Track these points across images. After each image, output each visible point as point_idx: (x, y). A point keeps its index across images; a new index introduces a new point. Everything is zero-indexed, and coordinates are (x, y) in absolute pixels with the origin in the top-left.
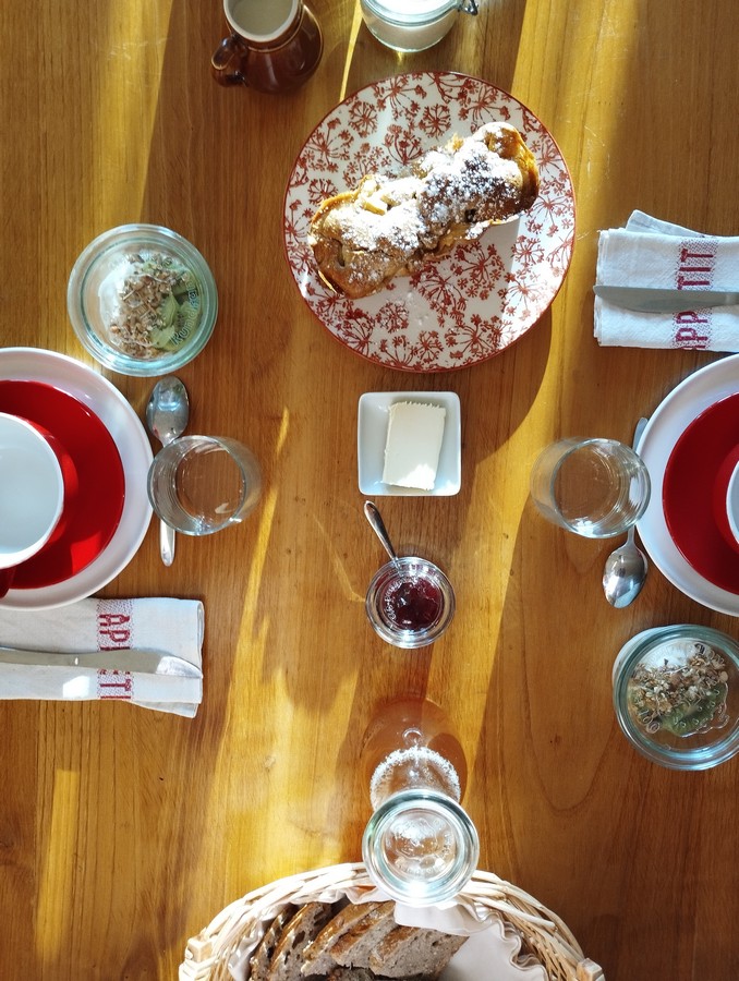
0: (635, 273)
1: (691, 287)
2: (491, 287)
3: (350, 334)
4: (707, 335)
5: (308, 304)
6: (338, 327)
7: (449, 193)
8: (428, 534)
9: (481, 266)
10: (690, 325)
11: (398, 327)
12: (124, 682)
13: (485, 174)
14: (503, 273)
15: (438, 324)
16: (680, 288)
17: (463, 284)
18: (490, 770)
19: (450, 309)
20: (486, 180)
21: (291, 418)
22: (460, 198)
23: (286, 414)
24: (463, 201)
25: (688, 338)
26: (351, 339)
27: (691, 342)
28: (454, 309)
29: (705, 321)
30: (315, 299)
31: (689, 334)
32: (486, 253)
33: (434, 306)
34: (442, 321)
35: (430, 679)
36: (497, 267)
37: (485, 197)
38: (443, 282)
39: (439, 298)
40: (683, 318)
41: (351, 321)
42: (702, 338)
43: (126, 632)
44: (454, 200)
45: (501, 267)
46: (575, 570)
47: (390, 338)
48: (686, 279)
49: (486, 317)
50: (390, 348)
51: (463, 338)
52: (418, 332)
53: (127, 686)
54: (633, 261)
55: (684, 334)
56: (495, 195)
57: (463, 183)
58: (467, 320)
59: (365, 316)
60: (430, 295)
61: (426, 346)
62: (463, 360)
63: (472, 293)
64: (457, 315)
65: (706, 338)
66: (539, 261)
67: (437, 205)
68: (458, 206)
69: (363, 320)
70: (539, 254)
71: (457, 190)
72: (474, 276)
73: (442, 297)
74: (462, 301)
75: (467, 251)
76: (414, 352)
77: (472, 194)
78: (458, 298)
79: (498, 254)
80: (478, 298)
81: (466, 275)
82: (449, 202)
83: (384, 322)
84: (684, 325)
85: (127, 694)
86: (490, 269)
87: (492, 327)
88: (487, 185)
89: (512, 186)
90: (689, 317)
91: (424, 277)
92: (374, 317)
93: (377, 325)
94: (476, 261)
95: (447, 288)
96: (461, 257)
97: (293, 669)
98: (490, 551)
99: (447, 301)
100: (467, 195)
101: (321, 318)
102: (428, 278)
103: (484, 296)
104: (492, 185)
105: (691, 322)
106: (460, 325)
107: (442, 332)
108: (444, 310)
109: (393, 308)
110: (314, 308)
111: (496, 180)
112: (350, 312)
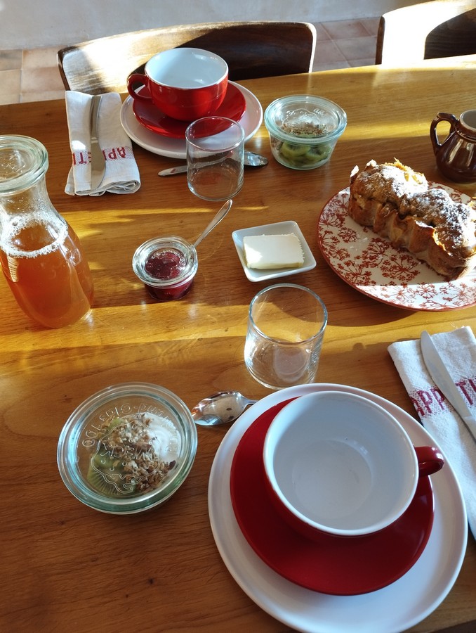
0: (450, 353)
1: (462, 392)
2: (393, 277)
3: (328, 216)
4: (433, 412)
5: (336, 194)
6: (329, 210)
7: (438, 201)
8: (214, 287)
9: (402, 269)
10: (433, 398)
11: (343, 238)
12: (84, 160)
13: (460, 219)
14: (405, 282)
15: (356, 256)
16: (457, 385)
17: (386, 263)
18: (37, 360)
19: (368, 260)
20: (457, 222)
21: (265, 209)
22: (438, 209)
23: (266, 207)
24: (438, 212)
25: (423, 399)
26: (325, 217)
27: (422, 402)
28: (369, 262)
29: (443, 408)
30: (340, 198)
31: (427, 399)
32: (413, 270)
33: (365, 252)
34: (358, 258)
35: (107, 308)
36: (407, 278)
37: (446, 226)
38: (382, 253)
39: (371, 253)
40: (437, 393)
41: (336, 216)
42: (429, 409)
43: (115, 157)
44: (436, 206)
45: (408, 280)
46: (214, 379)
47: (335, 235)
48: (465, 386)
49: (372, 278)
50: (328, 236)
51: (353, 269)
52: (346, 248)
53: (82, 162)
54: (457, 349)
55: (425, 395)
56: (451, 232)
57: (448, 207)
58: (365, 270)
59: (342, 223)
60: (371, 249)
61: (339, 252)
62: (339, 269)
63: (383, 269)
64: (367, 264)
65: (430, 412)
66: (424, 297)
67: (427, 198)
68: (433, 211)
69: (339, 222)
70: (429, 296)
71: (442, 205)
72: (395, 267)
73: (373, 255)
74: (376, 265)
75: (408, 260)
76: (332, 247)
77: (444, 215)
78: (377, 262)
79: (416, 276)
80: (383, 273)
81: (393, 263)
82: (432, 204)
83: (343, 231)
84: (431, 394)
85: (77, 162)
86: (403, 274)
87: (368, 282)
88: (454, 223)
89: (462, 240)
90: (439, 397)
91: (380, 243)
92: (344, 227)
93: (340, 229)
94: (404, 267)
95: (380, 255)
96: (403, 259)
97: (102, 237)
98: (213, 323)
99: (371, 258)
100: (443, 212)
101: (331, 201)
102: (380, 246)
103: (385, 275)
104: (456, 227)
105: (436, 398)
106: (361, 267)
107: (351, 259)
108: (366, 258)
109: (354, 234)
110: (335, 198)
111: (460, 228)
112: (341, 215)
